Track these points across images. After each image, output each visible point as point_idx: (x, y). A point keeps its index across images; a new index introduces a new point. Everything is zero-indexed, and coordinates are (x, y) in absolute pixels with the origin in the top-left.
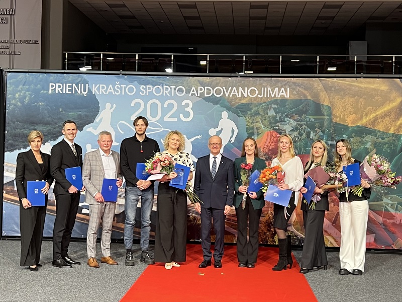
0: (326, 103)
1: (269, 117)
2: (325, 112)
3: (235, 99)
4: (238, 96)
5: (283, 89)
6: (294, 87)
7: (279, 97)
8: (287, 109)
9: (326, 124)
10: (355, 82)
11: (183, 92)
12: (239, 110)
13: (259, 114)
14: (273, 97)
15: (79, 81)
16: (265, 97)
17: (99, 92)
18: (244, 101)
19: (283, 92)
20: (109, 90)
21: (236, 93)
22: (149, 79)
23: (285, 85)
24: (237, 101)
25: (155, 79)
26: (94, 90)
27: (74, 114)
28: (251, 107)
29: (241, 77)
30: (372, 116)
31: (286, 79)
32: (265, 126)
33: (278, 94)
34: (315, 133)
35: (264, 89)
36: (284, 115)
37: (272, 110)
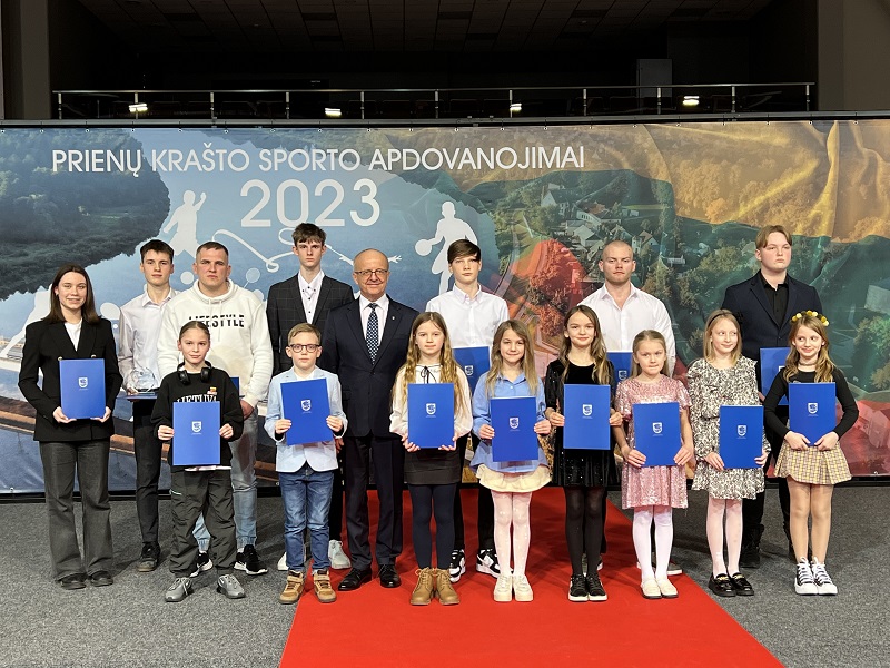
0: (662, 176)
1: (543, 210)
2: (660, 195)
3: (468, 173)
4: (474, 168)
5: (570, 149)
6: (593, 144)
7: (563, 166)
8: (580, 191)
9: (662, 222)
10: (718, 129)
11: (355, 162)
12: (479, 197)
13: (522, 206)
14: (549, 167)
15: (121, 144)
16: (534, 166)
17: (168, 168)
18: (488, 179)
19: (570, 156)
20: (189, 163)
21: (471, 161)
22: (279, 134)
23: (573, 140)
24: (474, 178)
25: (291, 134)
26: (156, 162)
27: (111, 218)
28: (504, 190)
29: (480, 125)
30: (758, 201)
31: (576, 127)
32: (536, 230)
33: (561, 161)
34: (640, 242)
35: (530, 151)
36: (575, 206)
37: (549, 195)
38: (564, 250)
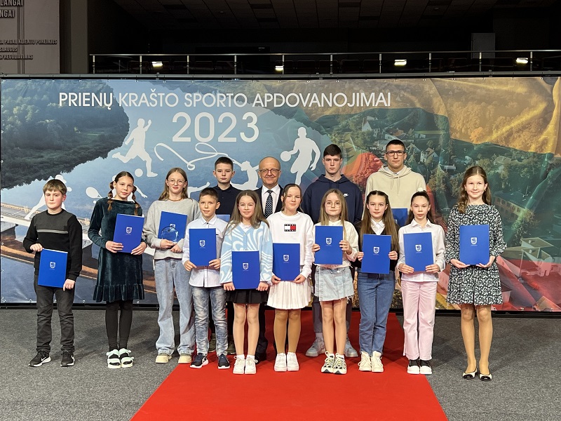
0: (441, 112)
1: (363, 133)
2: (440, 125)
3: (315, 109)
4: (319, 106)
5: (381, 94)
6: (397, 91)
7: (376, 105)
8: (387, 122)
9: (441, 142)
10: (480, 82)
11: (244, 101)
12: (321, 124)
13: (349, 130)
14: (368, 105)
15: (101, 89)
16: (358, 105)
17: (128, 104)
18: (327, 113)
19: (381, 99)
20: (141, 101)
21: (317, 101)
22: (197, 84)
23: (384, 89)
24: (319, 112)
25: (205, 84)
26: (121, 101)
27: (94, 135)
28: (338, 120)
29: (324, 78)
30: (505, 129)
31: (385, 80)
32: (358, 146)
33: (376, 102)
34: (426, 155)
35: (356, 95)
36: (384, 131)
37: (367, 123)
38: (376, 159)
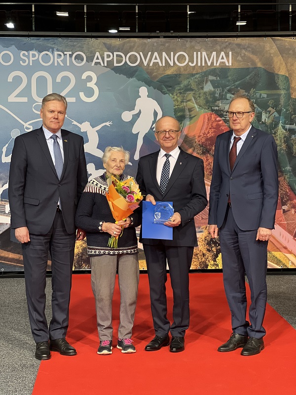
0: (282, 72)
1: (205, 93)
2: (281, 84)
3: (156, 68)
5: (223, 53)
6: (238, 50)
7: (218, 65)
8: (229, 81)
9: (282, 101)
11: (82, 60)
12: (163, 84)
13: (192, 90)
14: (209, 65)
16: (199, 65)
18: (169, 72)
19: (223, 58)
21: (158, 60)
22: (33, 41)
23: (225, 48)
24: (161, 71)
25: (41, 41)
28: (180, 80)
29: (165, 37)
31: (227, 39)
32: (200, 106)
33: (217, 61)
34: (268, 115)
35: (197, 54)
36: (226, 90)
37: (209, 83)
38: (218, 119)
